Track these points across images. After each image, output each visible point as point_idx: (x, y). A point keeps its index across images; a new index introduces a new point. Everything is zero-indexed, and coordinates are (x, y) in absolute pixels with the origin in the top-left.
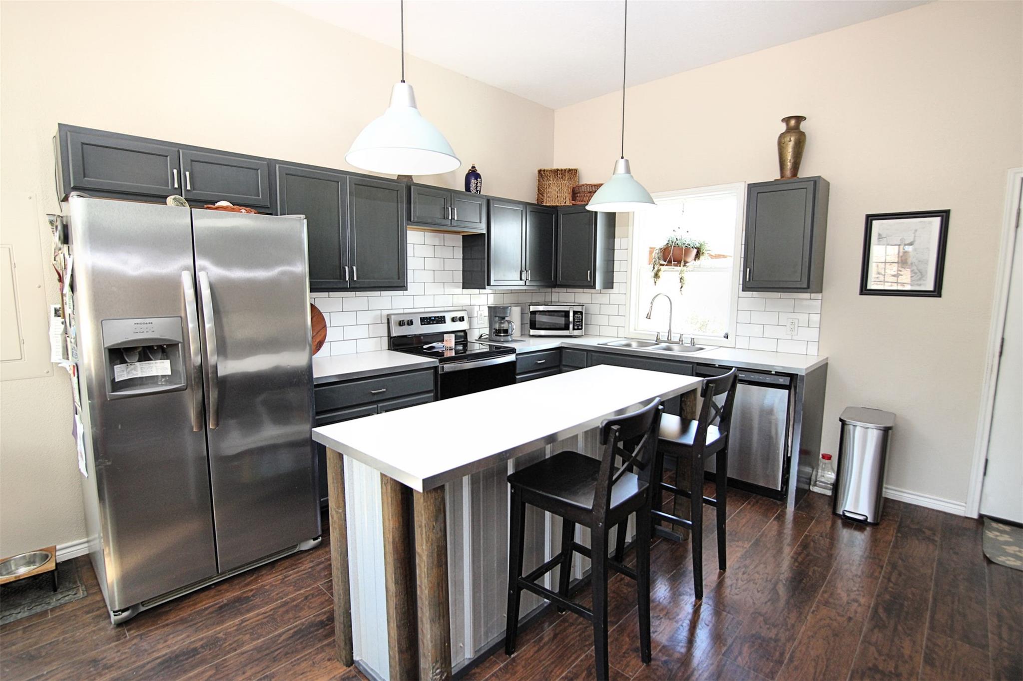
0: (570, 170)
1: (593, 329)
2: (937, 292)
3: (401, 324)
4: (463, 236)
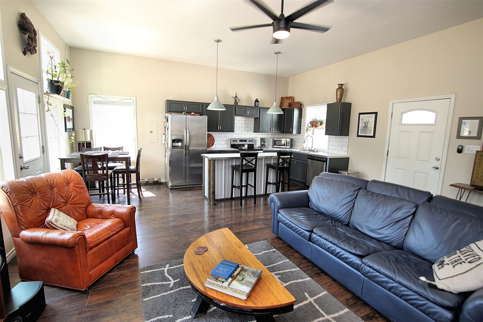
0: (291, 97)
1: (295, 147)
2: (374, 136)
3: (234, 141)
4: (254, 118)
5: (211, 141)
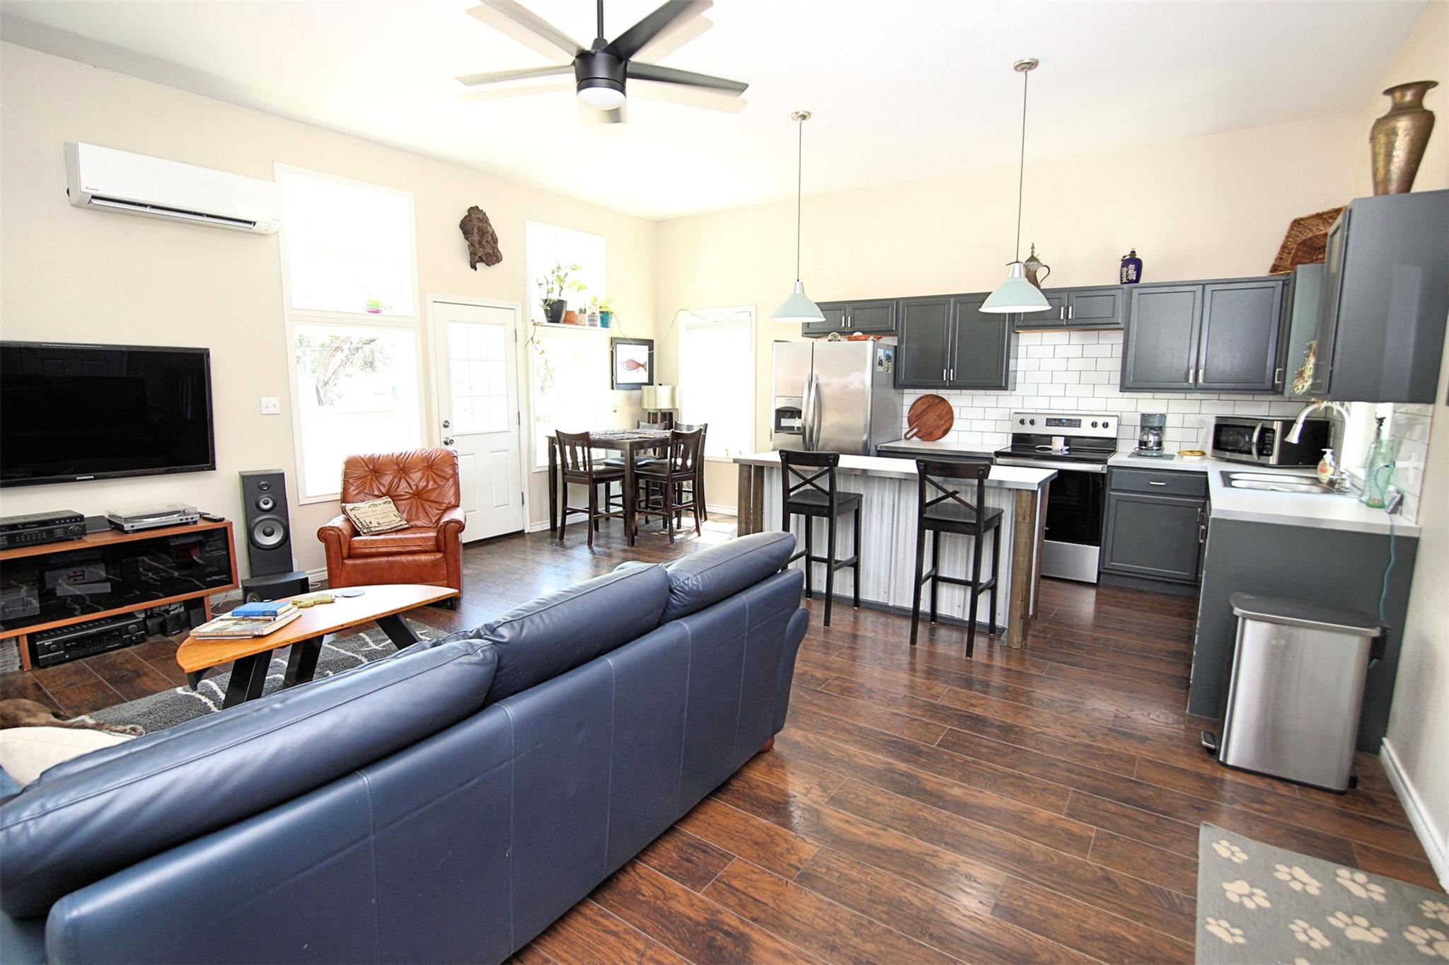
3: (1023, 422)
5: (941, 420)
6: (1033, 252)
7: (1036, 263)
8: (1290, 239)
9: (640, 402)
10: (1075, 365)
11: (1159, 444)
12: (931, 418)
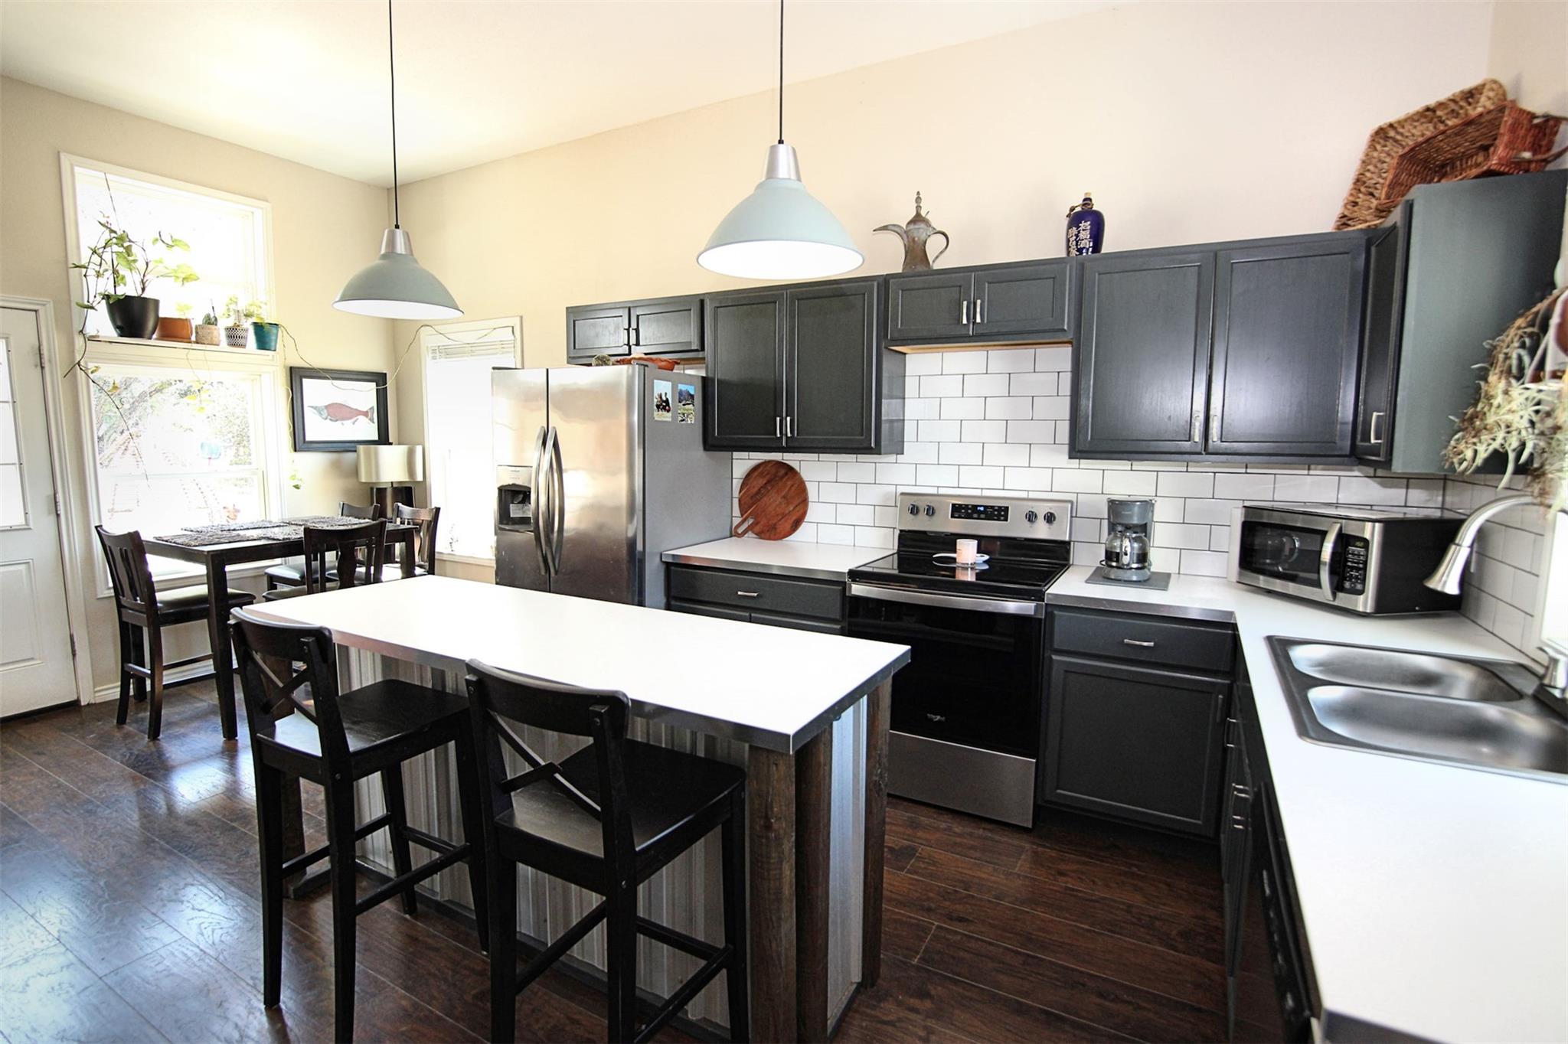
3: (915, 510)
5: (788, 504)
6: (918, 207)
7: (922, 225)
8: (1371, 167)
9: (356, 472)
10: (996, 409)
11: (1143, 558)
12: (774, 501)
